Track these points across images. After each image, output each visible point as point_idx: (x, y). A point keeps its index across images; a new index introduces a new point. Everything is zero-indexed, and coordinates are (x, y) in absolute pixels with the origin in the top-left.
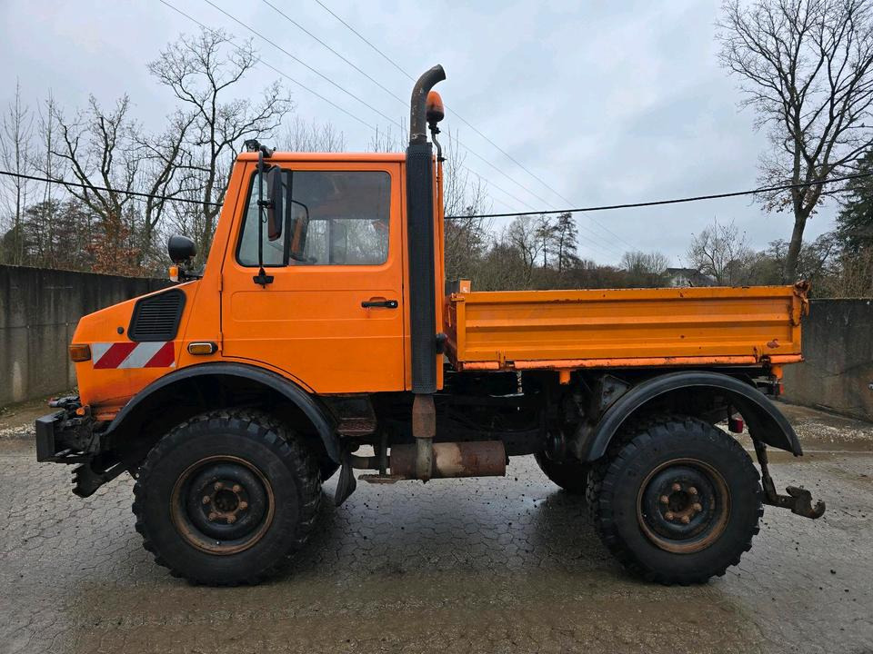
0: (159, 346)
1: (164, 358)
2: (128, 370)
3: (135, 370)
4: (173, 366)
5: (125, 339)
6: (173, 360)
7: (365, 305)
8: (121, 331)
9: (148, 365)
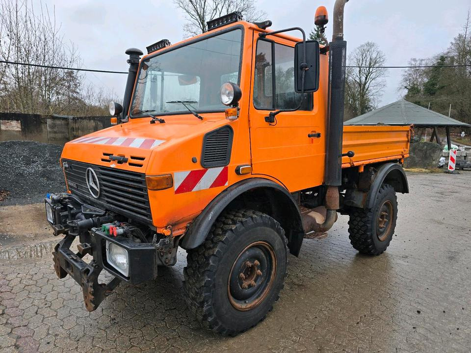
0: (219, 170)
1: (222, 179)
2: (199, 192)
3: (204, 191)
4: (227, 184)
5: (198, 167)
6: (227, 180)
7: (309, 136)
8: (194, 161)
9: (212, 187)
